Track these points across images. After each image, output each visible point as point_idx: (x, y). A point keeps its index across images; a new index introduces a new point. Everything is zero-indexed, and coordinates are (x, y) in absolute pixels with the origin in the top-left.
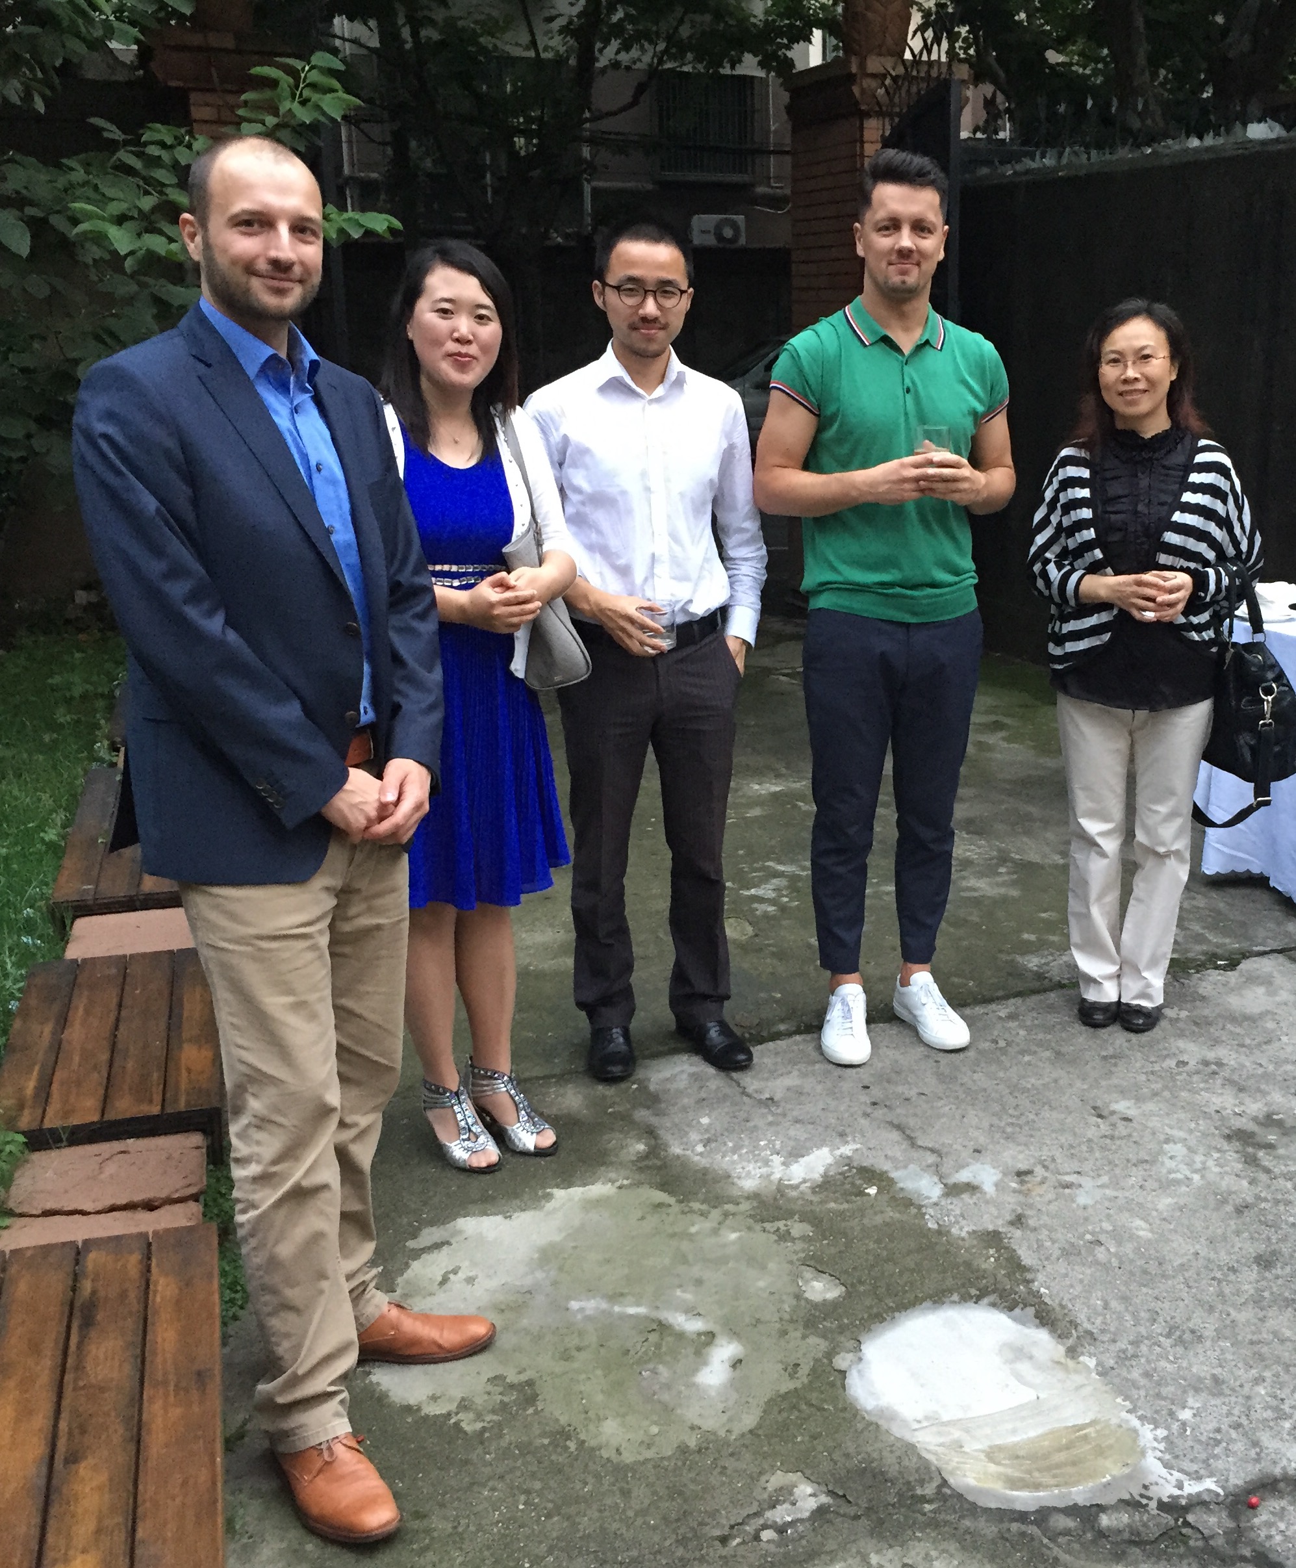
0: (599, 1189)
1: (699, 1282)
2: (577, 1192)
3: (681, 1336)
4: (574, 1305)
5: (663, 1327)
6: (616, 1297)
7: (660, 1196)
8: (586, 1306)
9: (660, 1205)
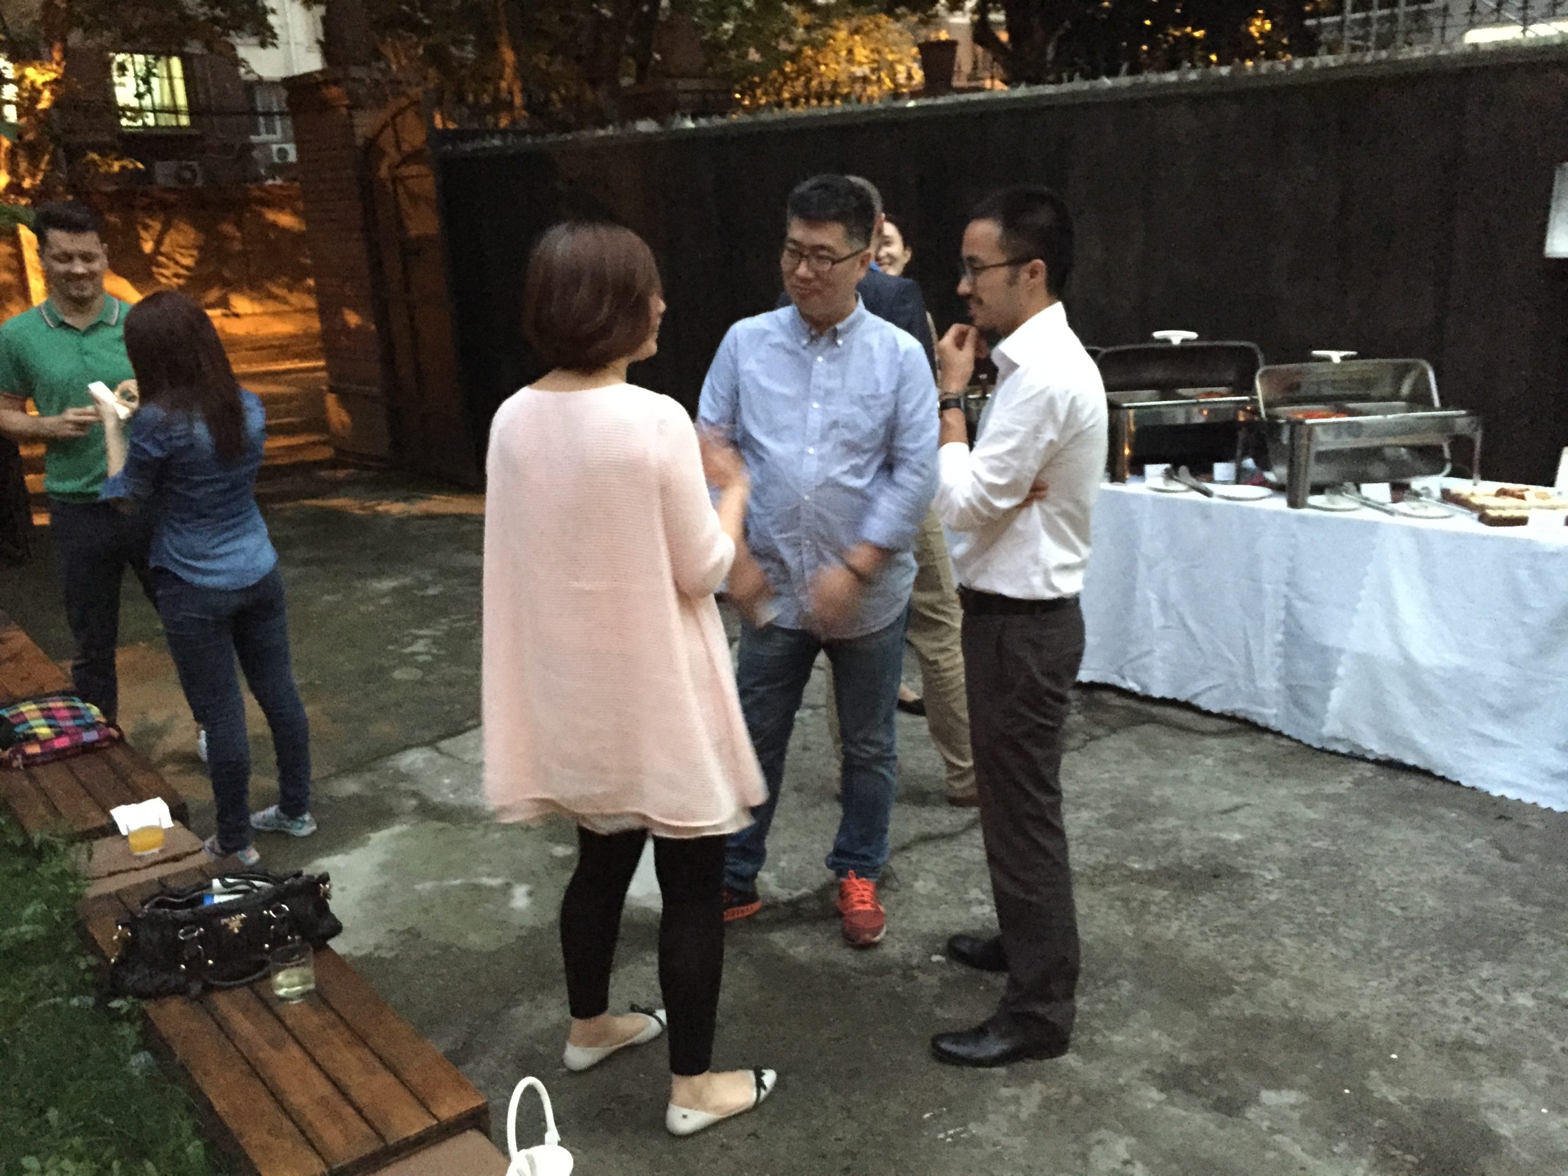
0: (397, 829)
1: (489, 862)
2: (385, 833)
3: (491, 889)
4: (418, 887)
5: (477, 888)
6: (440, 878)
7: (440, 825)
8: (425, 887)
9: (441, 830)
